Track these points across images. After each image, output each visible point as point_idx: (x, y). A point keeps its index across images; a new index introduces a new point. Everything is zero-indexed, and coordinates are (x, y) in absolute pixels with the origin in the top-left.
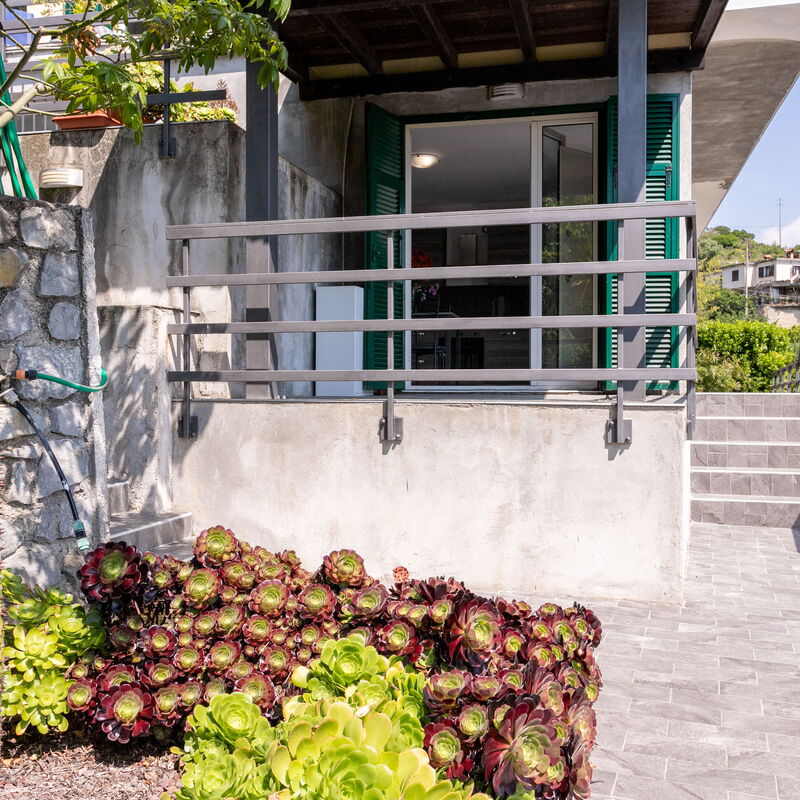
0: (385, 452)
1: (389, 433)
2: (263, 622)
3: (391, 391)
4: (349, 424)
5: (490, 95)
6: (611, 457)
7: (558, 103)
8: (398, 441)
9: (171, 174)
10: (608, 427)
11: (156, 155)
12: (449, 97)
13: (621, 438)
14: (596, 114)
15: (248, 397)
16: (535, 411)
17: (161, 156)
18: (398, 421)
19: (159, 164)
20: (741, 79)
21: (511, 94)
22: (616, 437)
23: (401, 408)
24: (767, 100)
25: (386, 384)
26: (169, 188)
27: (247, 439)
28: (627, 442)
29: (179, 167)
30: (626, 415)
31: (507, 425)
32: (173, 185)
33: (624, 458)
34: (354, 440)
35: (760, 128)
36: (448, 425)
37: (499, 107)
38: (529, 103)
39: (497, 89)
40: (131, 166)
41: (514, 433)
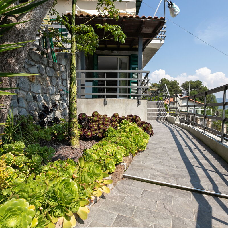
0: (105, 106)
1: (105, 103)
2: (106, 122)
3: (106, 97)
4: (99, 101)
5: (112, 52)
6: (138, 107)
7: (123, 55)
8: (107, 104)
9: (66, 61)
10: (137, 102)
11: (64, 58)
12: (105, 52)
13: (139, 104)
14: (128, 57)
15: (81, 98)
16: (127, 100)
17: (65, 58)
18: (107, 101)
19: (64, 59)
20: (147, 53)
21: (115, 52)
22: (138, 104)
23: (107, 99)
24: (150, 57)
25: (105, 96)
26: (66, 63)
27: (82, 104)
28: (140, 104)
29: (68, 60)
30: (140, 101)
31: (123, 102)
32: (67, 63)
33: (139, 107)
34: (100, 104)
35: (148, 61)
36: (114, 102)
37: (113, 54)
38: (118, 54)
39: (113, 51)
40: (59, 59)
41: (124, 103)
